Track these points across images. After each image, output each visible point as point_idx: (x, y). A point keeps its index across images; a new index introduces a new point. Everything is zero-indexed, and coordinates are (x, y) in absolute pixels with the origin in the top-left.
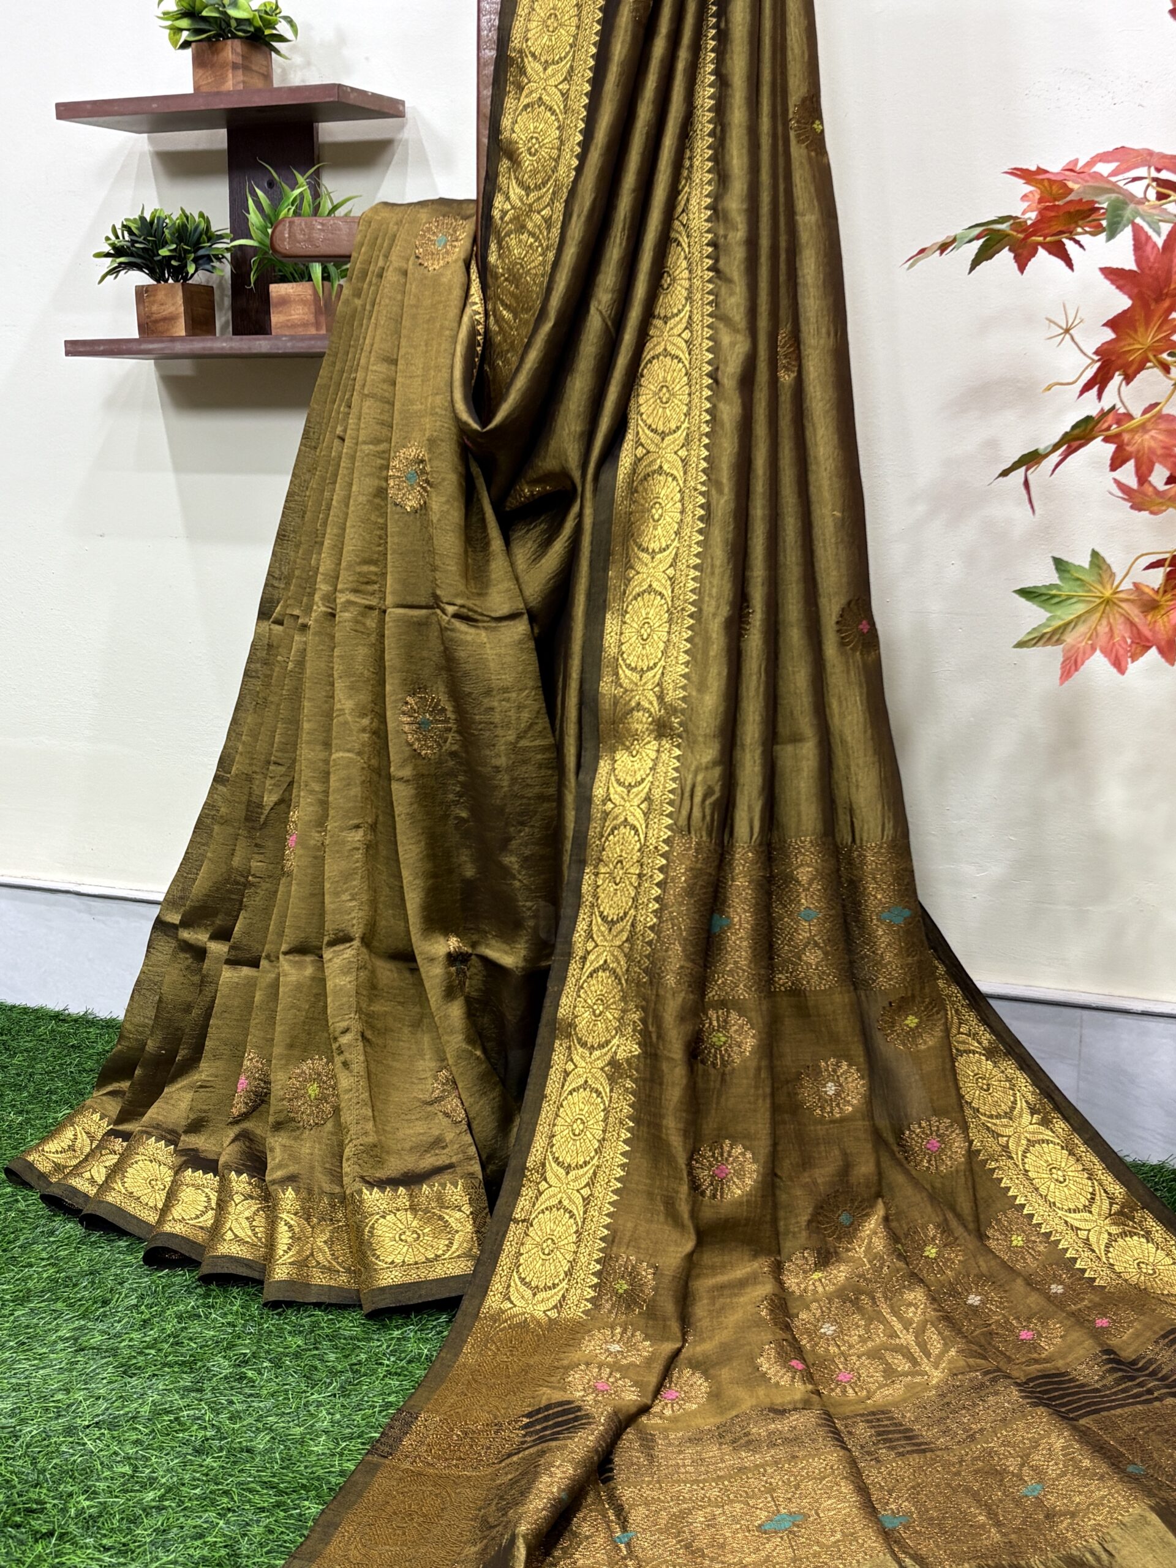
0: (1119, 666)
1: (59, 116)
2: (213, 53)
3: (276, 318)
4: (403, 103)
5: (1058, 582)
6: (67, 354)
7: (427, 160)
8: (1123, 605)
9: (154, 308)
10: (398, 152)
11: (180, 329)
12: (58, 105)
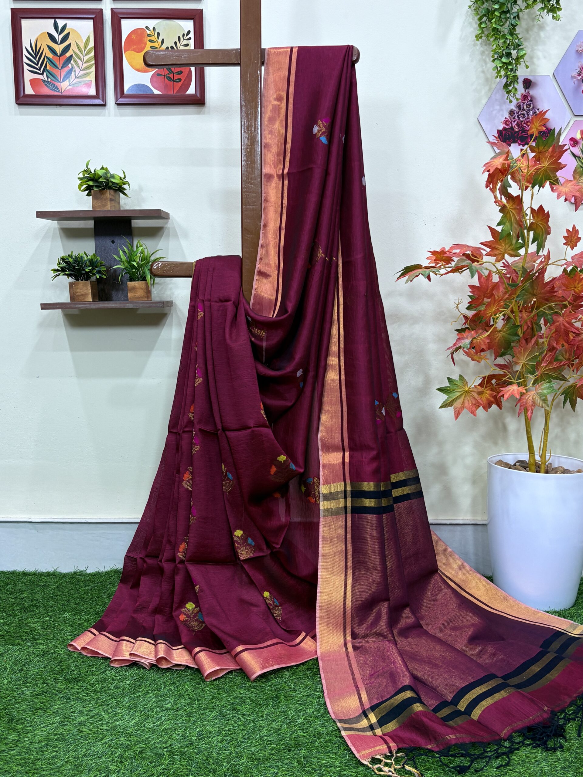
0: (474, 413)
1: (37, 217)
2: (101, 194)
3: (130, 295)
4: (168, 214)
5: (449, 385)
6: (42, 309)
7: (177, 235)
8: (473, 393)
9: (78, 291)
10: (166, 232)
11: (90, 298)
12: (37, 212)
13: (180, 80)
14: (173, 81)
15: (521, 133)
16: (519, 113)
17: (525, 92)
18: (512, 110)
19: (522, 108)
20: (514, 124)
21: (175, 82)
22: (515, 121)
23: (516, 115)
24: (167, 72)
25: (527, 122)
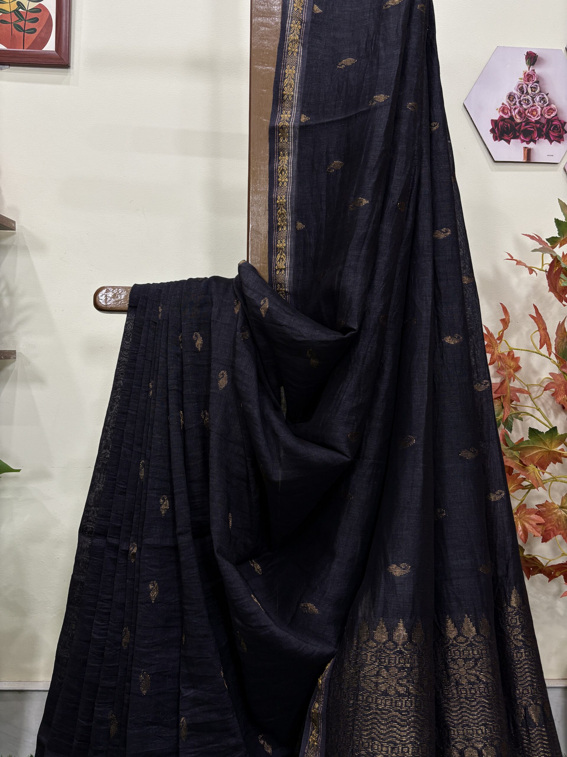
13: (35, 30)
14: (24, 31)
15: (525, 125)
16: (522, 98)
17: (529, 70)
18: (511, 93)
19: (525, 92)
20: (515, 113)
21: (28, 33)
22: (515, 109)
23: (518, 101)
24: (15, 18)
25: (532, 111)
